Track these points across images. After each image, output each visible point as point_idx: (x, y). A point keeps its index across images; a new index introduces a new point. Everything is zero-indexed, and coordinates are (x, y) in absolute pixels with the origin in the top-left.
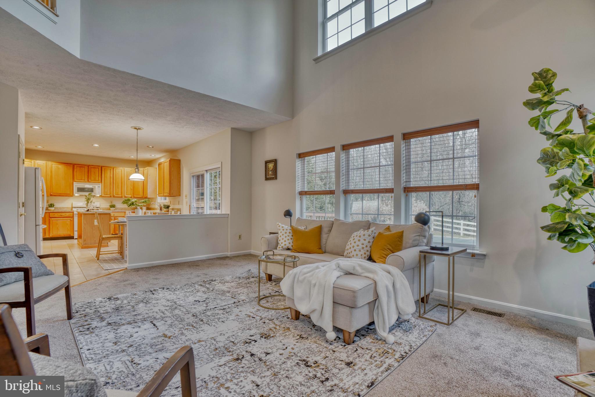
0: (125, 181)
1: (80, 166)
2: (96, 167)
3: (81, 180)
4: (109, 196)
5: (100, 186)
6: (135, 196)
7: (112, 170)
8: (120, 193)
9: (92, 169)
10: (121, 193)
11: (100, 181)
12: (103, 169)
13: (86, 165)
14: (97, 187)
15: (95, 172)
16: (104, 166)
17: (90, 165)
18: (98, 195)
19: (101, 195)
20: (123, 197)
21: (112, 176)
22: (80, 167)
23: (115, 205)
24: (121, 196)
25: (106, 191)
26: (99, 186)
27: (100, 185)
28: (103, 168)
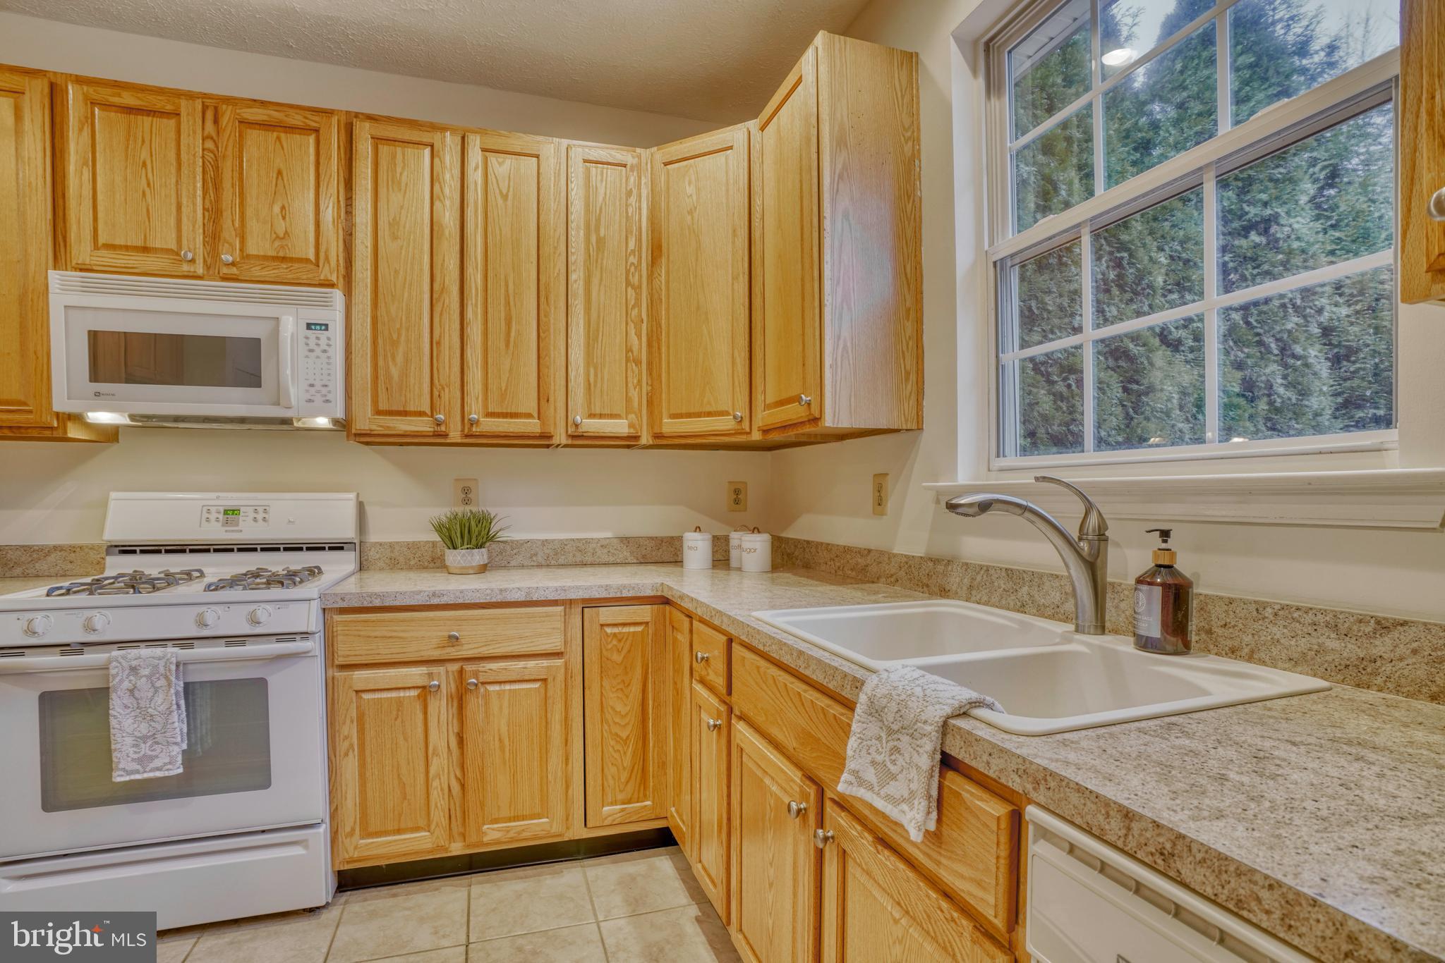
0: (577, 276)
1: (128, 99)
2: (297, 119)
3: (145, 249)
4: (423, 425)
5: (335, 317)
6: (670, 426)
7: (450, 157)
8: (528, 403)
9: (253, 136)
10: (543, 397)
11: (331, 271)
12: (364, 147)
13: (191, 96)
14: (290, 324)
15: (279, 173)
16: (370, 118)
17: (228, 100)
18: (322, 422)
19: (340, 414)
20: (560, 437)
21: (449, 218)
22: (129, 110)
23: (484, 520)
24: (533, 426)
25: (395, 372)
26: (317, 315)
27: (326, 304)
28: (364, 133)
